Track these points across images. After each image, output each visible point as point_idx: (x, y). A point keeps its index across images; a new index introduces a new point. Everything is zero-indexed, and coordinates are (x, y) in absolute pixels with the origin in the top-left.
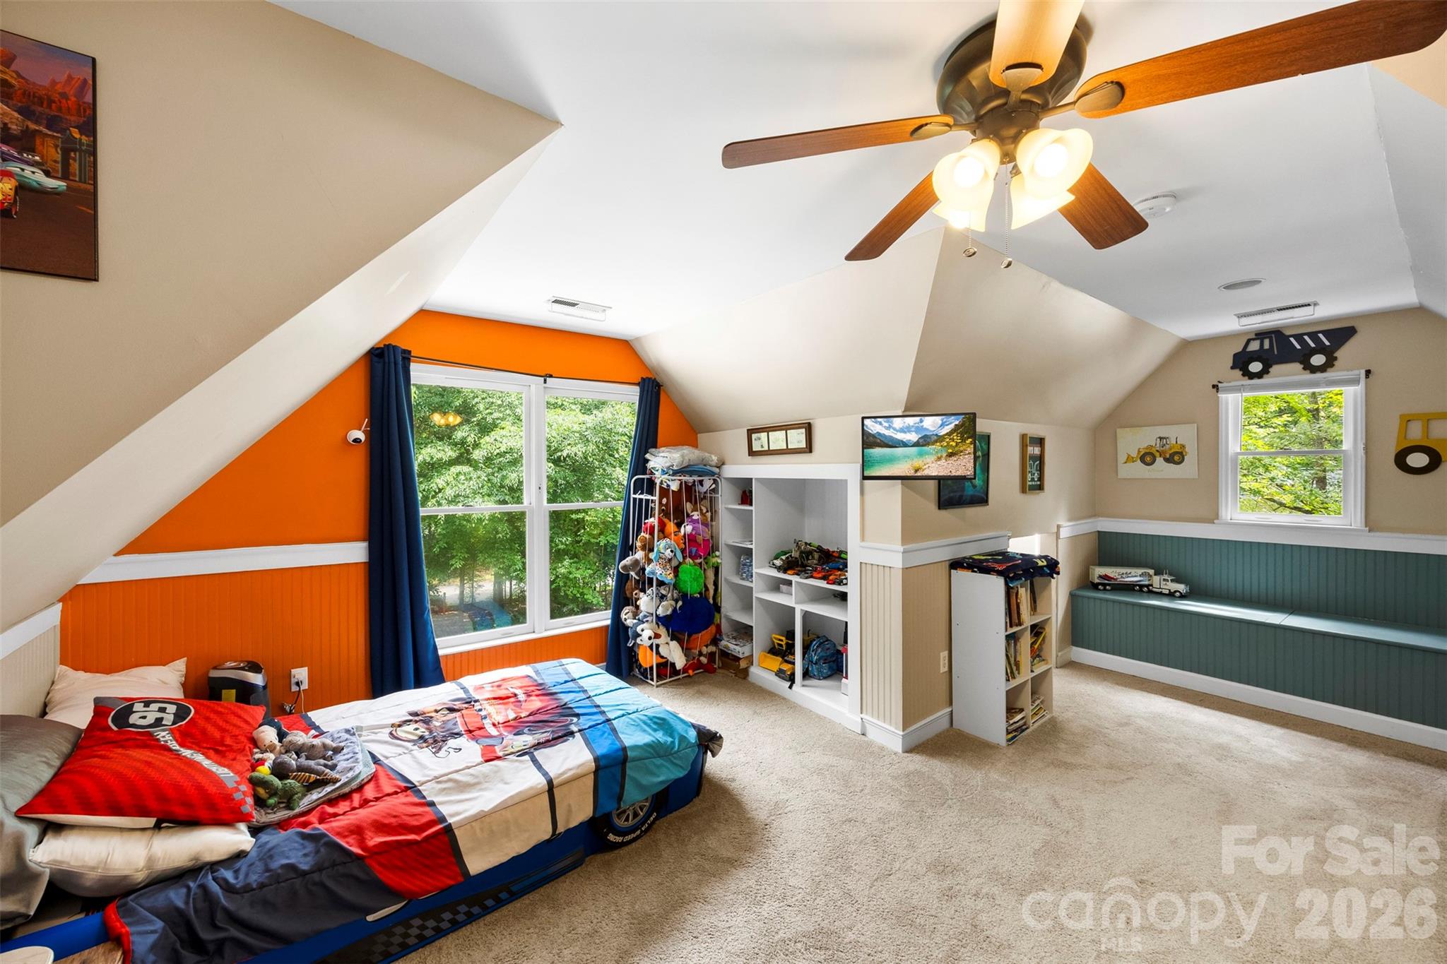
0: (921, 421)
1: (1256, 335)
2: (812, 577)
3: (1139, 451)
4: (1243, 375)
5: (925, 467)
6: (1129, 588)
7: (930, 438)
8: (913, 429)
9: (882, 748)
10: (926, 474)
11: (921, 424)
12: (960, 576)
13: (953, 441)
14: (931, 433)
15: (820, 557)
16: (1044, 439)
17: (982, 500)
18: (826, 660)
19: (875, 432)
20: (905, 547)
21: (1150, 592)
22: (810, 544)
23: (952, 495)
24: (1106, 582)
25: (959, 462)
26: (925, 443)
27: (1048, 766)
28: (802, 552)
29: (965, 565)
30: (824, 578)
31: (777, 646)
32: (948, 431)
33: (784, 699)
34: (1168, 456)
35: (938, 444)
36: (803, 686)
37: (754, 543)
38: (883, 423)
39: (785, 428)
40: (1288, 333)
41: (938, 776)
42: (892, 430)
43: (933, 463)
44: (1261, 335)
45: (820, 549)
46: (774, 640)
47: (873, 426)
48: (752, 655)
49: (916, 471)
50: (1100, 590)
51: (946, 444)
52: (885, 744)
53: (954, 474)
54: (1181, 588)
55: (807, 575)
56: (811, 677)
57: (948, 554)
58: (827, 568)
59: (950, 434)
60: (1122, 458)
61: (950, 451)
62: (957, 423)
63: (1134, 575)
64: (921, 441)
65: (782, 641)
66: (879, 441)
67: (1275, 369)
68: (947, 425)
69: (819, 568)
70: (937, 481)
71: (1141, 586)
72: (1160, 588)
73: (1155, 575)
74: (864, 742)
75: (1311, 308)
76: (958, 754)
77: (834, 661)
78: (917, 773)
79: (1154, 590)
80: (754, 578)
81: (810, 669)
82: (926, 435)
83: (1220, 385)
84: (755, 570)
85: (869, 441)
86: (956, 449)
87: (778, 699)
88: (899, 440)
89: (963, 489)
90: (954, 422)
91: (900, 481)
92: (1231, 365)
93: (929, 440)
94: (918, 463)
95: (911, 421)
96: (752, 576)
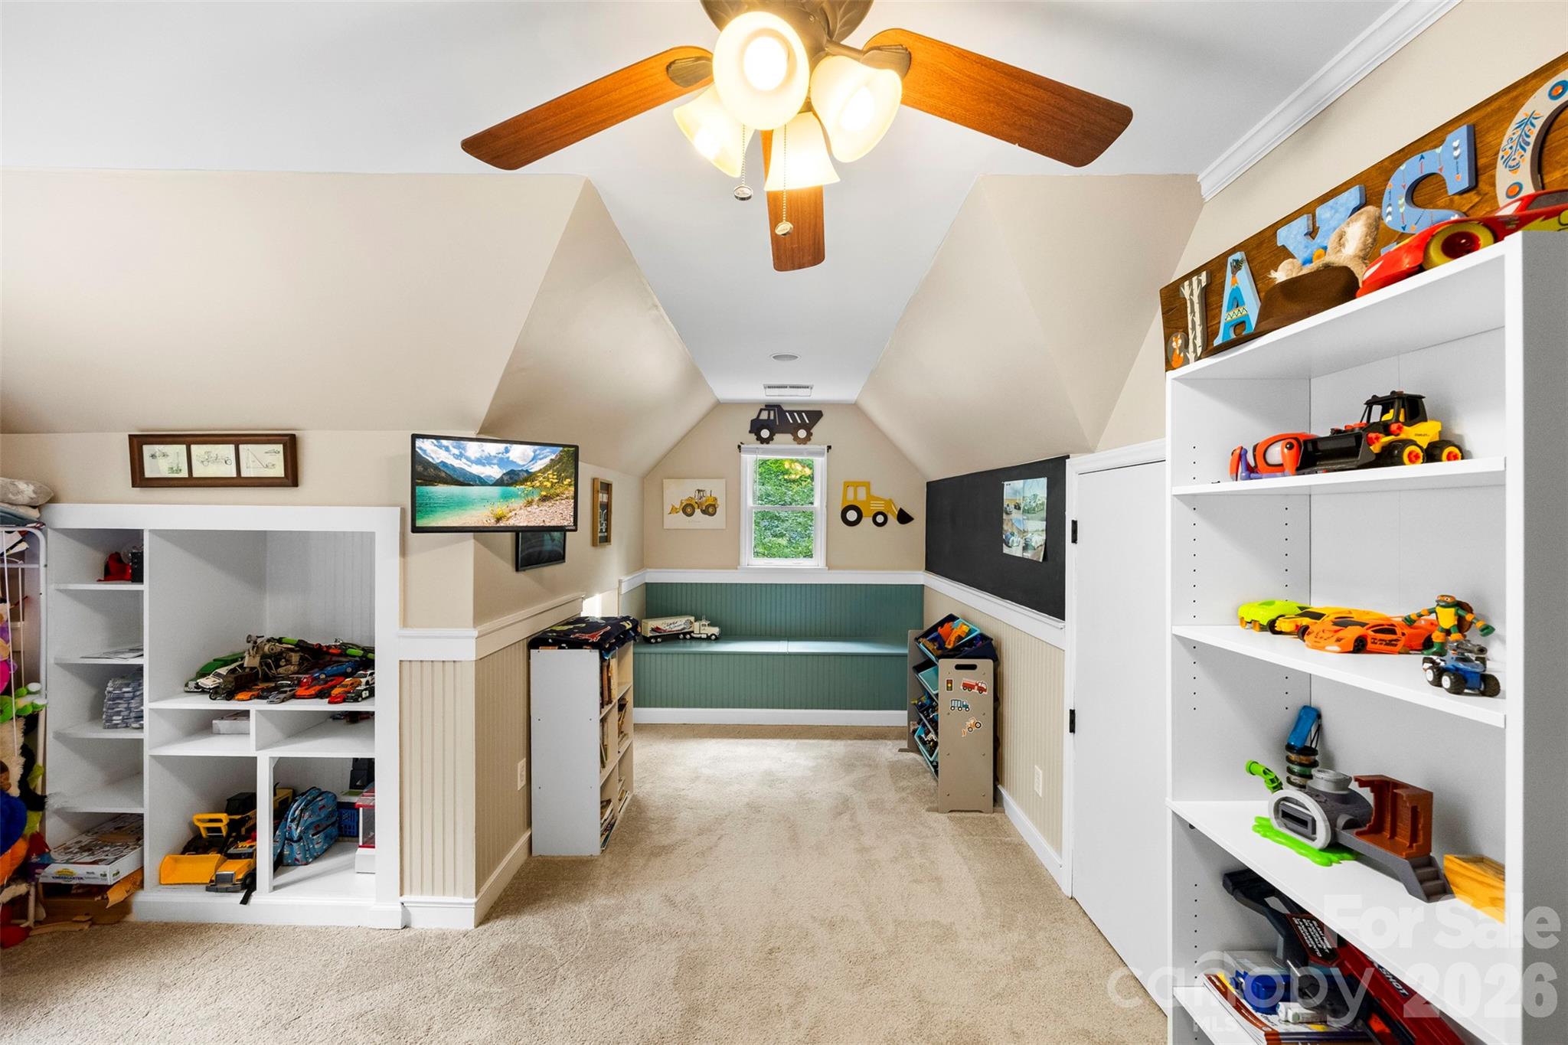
0: (507, 451)
1: (766, 406)
2: (294, 697)
3: (682, 503)
4: (757, 439)
5: (510, 514)
6: (673, 638)
7: (518, 475)
8: (495, 461)
9: (442, 936)
10: (511, 524)
11: (507, 455)
12: (540, 655)
13: (548, 481)
14: (520, 469)
15: (301, 658)
16: (611, 485)
17: (559, 557)
18: (318, 826)
19: (438, 461)
20: (480, 628)
21: (692, 638)
22: (280, 641)
23: (531, 550)
24: (658, 634)
25: (553, 509)
26: (510, 481)
27: (649, 860)
28: (264, 657)
29: (550, 641)
30: (320, 695)
31: (204, 834)
32: (542, 467)
33: (230, 927)
34: (704, 508)
35: (529, 483)
36: (275, 888)
37: (146, 652)
38: (451, 448)
39: (237, 440)
40: (785, 408)
41: (535, 941)
42: (464, 460)
43: (521, 509)
44: (769, 407)
45: (302, 646)
46: (198, 824)
47: (435, 452)
48: (142, 868)
49: (498, 520)
50: (652, 643)
51: (538, 484)
52: (445, 927)
53: (548, 524)
54: (716, 630)
55: (282, 696)
56: (288, 865)
57: (525, 631)
58: (323, 676)
59: (544, 471)
60: (667, 508)
61: (544, 493)
62: (553, 457)
63: (677, 624)
64: (505, 478)
65: (220, 821)
66: (443, 475)
67: (778, 437)
68: (541, 459)
69: (305, 678)
70: (514, 534)
71: (685, 634)
72: (700, 633)
73: (695, 621)
74: (410, 938)
75: (808, 390)
76: (549, 892)
77: (333, 824)
78: (508, 949)
79: (695, 636)
80: (146, 721)
81: (286, 852)
82: (512, 470)
83: (742, 446)
84: (147, 706)
85: (424, 474)
86: (552, 491)
87: (216, 933)
88: (475, 475)
89: (542, 542)
90: (549, 455)
91: (472, 534)
92: (749, 429)
93: (516, 478)
94: (501, 508)
95: (493, 449)
96: (140, 717)
